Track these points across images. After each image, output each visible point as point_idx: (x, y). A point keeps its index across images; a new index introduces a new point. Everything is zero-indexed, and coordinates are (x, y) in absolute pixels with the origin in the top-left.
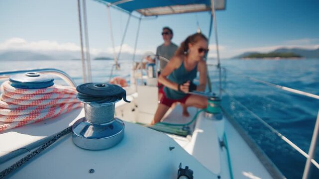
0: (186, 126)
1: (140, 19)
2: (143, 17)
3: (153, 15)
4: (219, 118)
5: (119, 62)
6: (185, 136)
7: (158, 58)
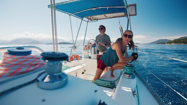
0: (113, 82)
1: (88, 22)
2: (89, 21)
3: (95, 19)
4: (133, 78)
5: (76, 45)
6: (112, 88)
7: (97, 43)
